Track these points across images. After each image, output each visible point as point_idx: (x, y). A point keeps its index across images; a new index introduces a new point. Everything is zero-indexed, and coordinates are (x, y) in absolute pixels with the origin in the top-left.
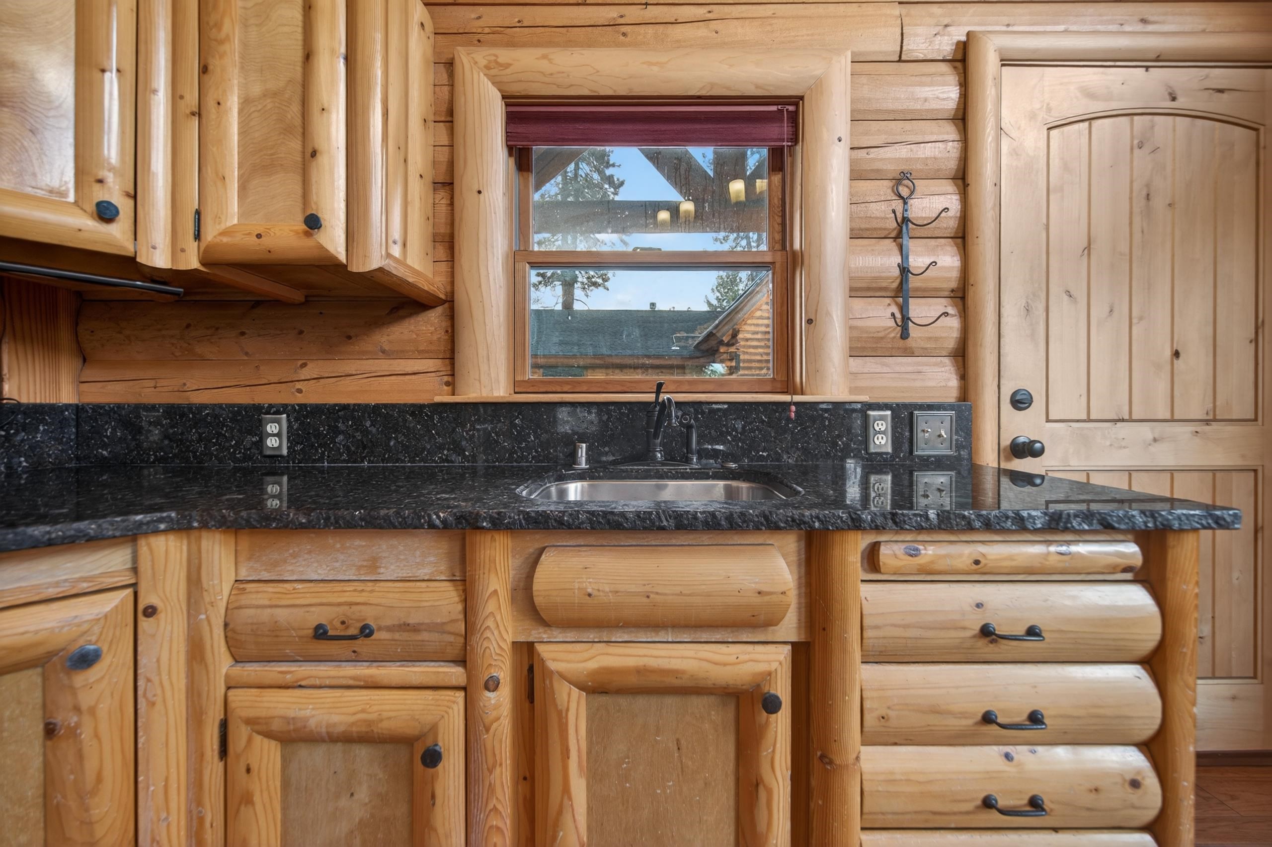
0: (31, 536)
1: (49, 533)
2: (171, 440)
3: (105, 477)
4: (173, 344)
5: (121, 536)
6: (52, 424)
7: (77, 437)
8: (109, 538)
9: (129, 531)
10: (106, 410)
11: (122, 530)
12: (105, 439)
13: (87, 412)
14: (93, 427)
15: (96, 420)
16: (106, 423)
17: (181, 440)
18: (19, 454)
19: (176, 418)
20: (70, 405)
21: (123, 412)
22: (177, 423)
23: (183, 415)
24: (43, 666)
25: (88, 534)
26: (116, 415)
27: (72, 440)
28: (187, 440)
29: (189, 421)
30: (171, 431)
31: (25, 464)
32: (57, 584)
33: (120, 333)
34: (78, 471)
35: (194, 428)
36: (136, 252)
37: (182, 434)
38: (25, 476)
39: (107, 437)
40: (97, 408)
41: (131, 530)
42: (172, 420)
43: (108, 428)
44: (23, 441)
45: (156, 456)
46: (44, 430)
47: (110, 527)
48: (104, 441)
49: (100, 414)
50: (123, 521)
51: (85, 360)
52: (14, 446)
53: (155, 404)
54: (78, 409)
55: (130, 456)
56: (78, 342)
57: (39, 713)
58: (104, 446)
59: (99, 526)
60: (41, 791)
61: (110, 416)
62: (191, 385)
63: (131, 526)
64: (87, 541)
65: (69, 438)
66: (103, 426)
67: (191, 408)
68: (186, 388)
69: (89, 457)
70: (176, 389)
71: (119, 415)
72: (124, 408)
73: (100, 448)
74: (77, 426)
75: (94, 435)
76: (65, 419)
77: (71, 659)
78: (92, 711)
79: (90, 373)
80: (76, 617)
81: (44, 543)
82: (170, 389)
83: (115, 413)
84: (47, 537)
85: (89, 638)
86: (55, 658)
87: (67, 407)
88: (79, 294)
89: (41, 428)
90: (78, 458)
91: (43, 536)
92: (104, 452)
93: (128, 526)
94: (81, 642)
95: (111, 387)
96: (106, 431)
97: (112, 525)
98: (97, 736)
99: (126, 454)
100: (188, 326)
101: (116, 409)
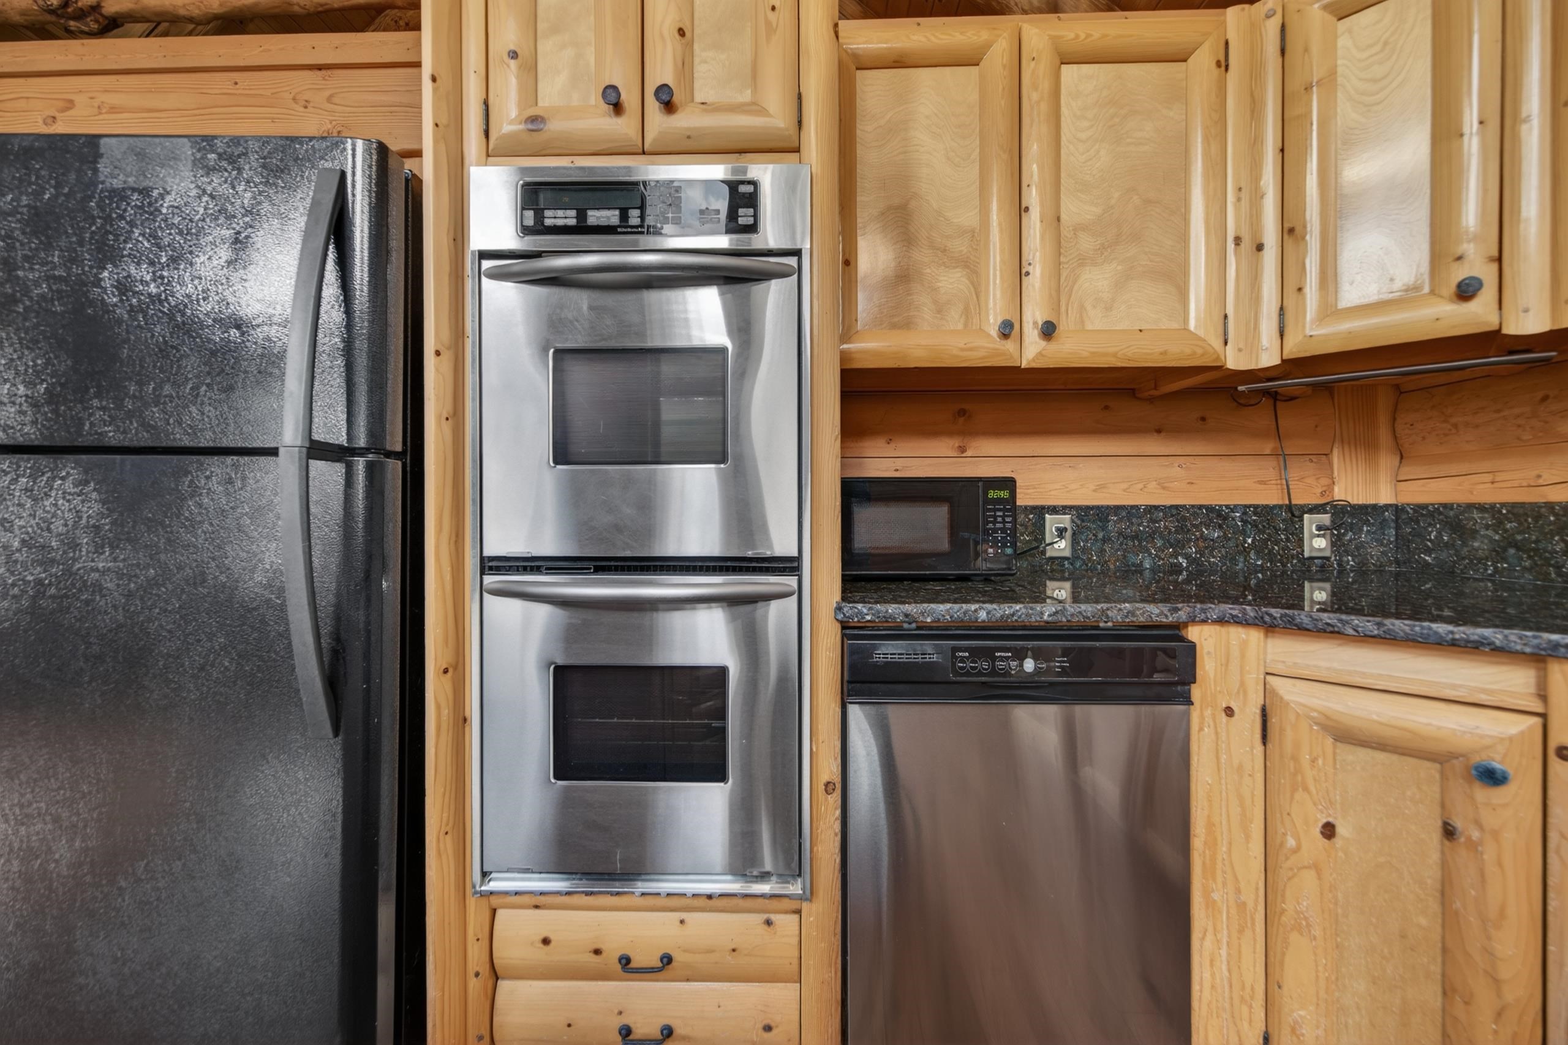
0: (1436, 633)
1: (1452, 632)
2: (1518, 549)
3: (1428, 586)
4: (1519, 426)
5: (1532, 654)
6: (1373, 525)
7: (1397, 539)
8: (1517, 653)
9: (1542, 649)
10: (1429, 511)
11: (1533, 647)
12: (1429, 544)
13: (1408, 513)
14: (1414, 529)
15: (1417, 522)
16: (1430, 525)
17: (1536, 550)
18: (1347, 553)
19: (1526, 520)
20: (1390, 505)
21: (1451, 513)
22: (1529, 528)
23: (1538, 517)
24: (1441, 763)
25: (1493, 643)
26: (1441, 517)
27: (1391, 543)
28: (1546, 551)
29: (1549, 525)
30: (1519, 537)
31: (1351, 563)
32: (1454, 687)
33: (1445, 421)
34: (1397, 575)
35: (1558, 534)
36: (1501, 324)
37: (1537, 542)
38: (1352, 575)
39: (1430, 540)
40: (1419, 508)
41: (1544, 649)
42: (1520, 524)
43: (1432, 532)
44: (1350, 541)
45: (1496, 568)
46: (1368, 531)
47: (1519, 641)
48: (1428, 546)
49: (1423, 515)
50: (1535, 637)
51: (1402, 457)
52: (1344, 545)
53: (1495, 504)
54: (1398, 510)
55: (1460, 565)
56: (1395, 438)
57: (1437, 810)
58: (1428, 551)
59: (1506, 636)
60: (1439, 886)
61: (1434, 517)
62: (1548, 477)
63: (1545, 645)
64: (1492, 650)
65: (1389, 540)
66: (1425, 528)
67: (1553, 508)
68: (1541, 482)
69: (1410, 562)
70: (1525, 484)
71: (1446, 517)
72: (1452, 509)
73: (1422, 553)
74: (1397, 528)
75: (1415, 538)
76: (1385, 520)
77: (1477, 768)
78: (1496, 834)
79: (1407, 471)
80: (1477, 727)
81: (1447, 641)
82: (1516, 484)
83: (1441, 513)
84: (1450, 636)
85: (1491, 755)
86: (1455, 761)
87: (1387, 507)
88: (1397, 387)
89: (1365, 529)
90: (1397, 562)
91: (1447, 634)
92: (1427, 558)
93: (1541, 644)
94: (1484, 756)
95: (1433, 484)
96: (1430, 533)
97: (1521, 638)
98: (1500, 864)
99: (1454, 562)
100: (1545, 398)
101: (1441, 509)
